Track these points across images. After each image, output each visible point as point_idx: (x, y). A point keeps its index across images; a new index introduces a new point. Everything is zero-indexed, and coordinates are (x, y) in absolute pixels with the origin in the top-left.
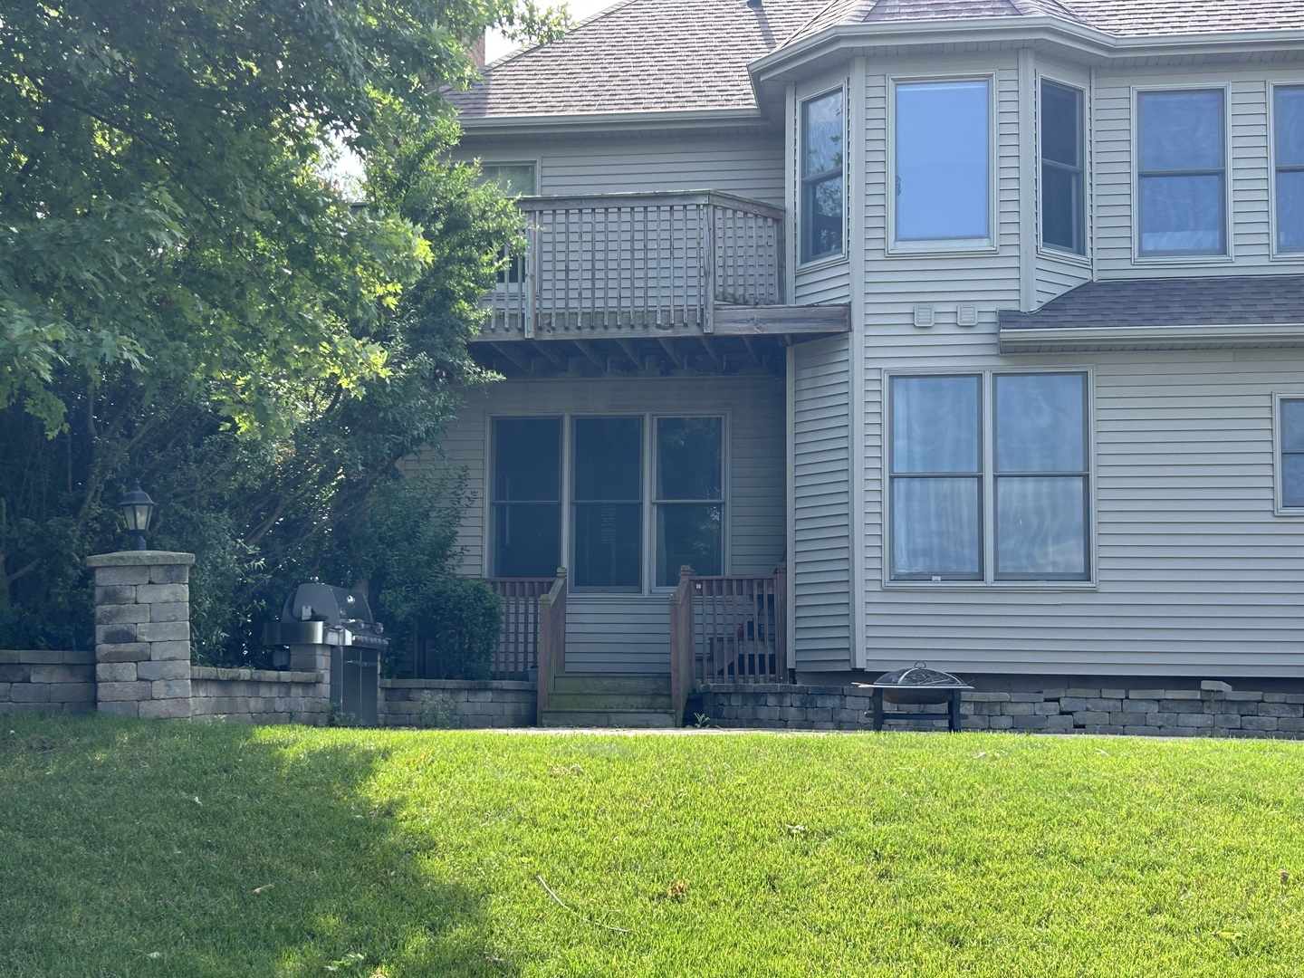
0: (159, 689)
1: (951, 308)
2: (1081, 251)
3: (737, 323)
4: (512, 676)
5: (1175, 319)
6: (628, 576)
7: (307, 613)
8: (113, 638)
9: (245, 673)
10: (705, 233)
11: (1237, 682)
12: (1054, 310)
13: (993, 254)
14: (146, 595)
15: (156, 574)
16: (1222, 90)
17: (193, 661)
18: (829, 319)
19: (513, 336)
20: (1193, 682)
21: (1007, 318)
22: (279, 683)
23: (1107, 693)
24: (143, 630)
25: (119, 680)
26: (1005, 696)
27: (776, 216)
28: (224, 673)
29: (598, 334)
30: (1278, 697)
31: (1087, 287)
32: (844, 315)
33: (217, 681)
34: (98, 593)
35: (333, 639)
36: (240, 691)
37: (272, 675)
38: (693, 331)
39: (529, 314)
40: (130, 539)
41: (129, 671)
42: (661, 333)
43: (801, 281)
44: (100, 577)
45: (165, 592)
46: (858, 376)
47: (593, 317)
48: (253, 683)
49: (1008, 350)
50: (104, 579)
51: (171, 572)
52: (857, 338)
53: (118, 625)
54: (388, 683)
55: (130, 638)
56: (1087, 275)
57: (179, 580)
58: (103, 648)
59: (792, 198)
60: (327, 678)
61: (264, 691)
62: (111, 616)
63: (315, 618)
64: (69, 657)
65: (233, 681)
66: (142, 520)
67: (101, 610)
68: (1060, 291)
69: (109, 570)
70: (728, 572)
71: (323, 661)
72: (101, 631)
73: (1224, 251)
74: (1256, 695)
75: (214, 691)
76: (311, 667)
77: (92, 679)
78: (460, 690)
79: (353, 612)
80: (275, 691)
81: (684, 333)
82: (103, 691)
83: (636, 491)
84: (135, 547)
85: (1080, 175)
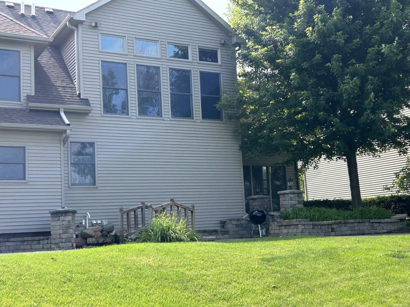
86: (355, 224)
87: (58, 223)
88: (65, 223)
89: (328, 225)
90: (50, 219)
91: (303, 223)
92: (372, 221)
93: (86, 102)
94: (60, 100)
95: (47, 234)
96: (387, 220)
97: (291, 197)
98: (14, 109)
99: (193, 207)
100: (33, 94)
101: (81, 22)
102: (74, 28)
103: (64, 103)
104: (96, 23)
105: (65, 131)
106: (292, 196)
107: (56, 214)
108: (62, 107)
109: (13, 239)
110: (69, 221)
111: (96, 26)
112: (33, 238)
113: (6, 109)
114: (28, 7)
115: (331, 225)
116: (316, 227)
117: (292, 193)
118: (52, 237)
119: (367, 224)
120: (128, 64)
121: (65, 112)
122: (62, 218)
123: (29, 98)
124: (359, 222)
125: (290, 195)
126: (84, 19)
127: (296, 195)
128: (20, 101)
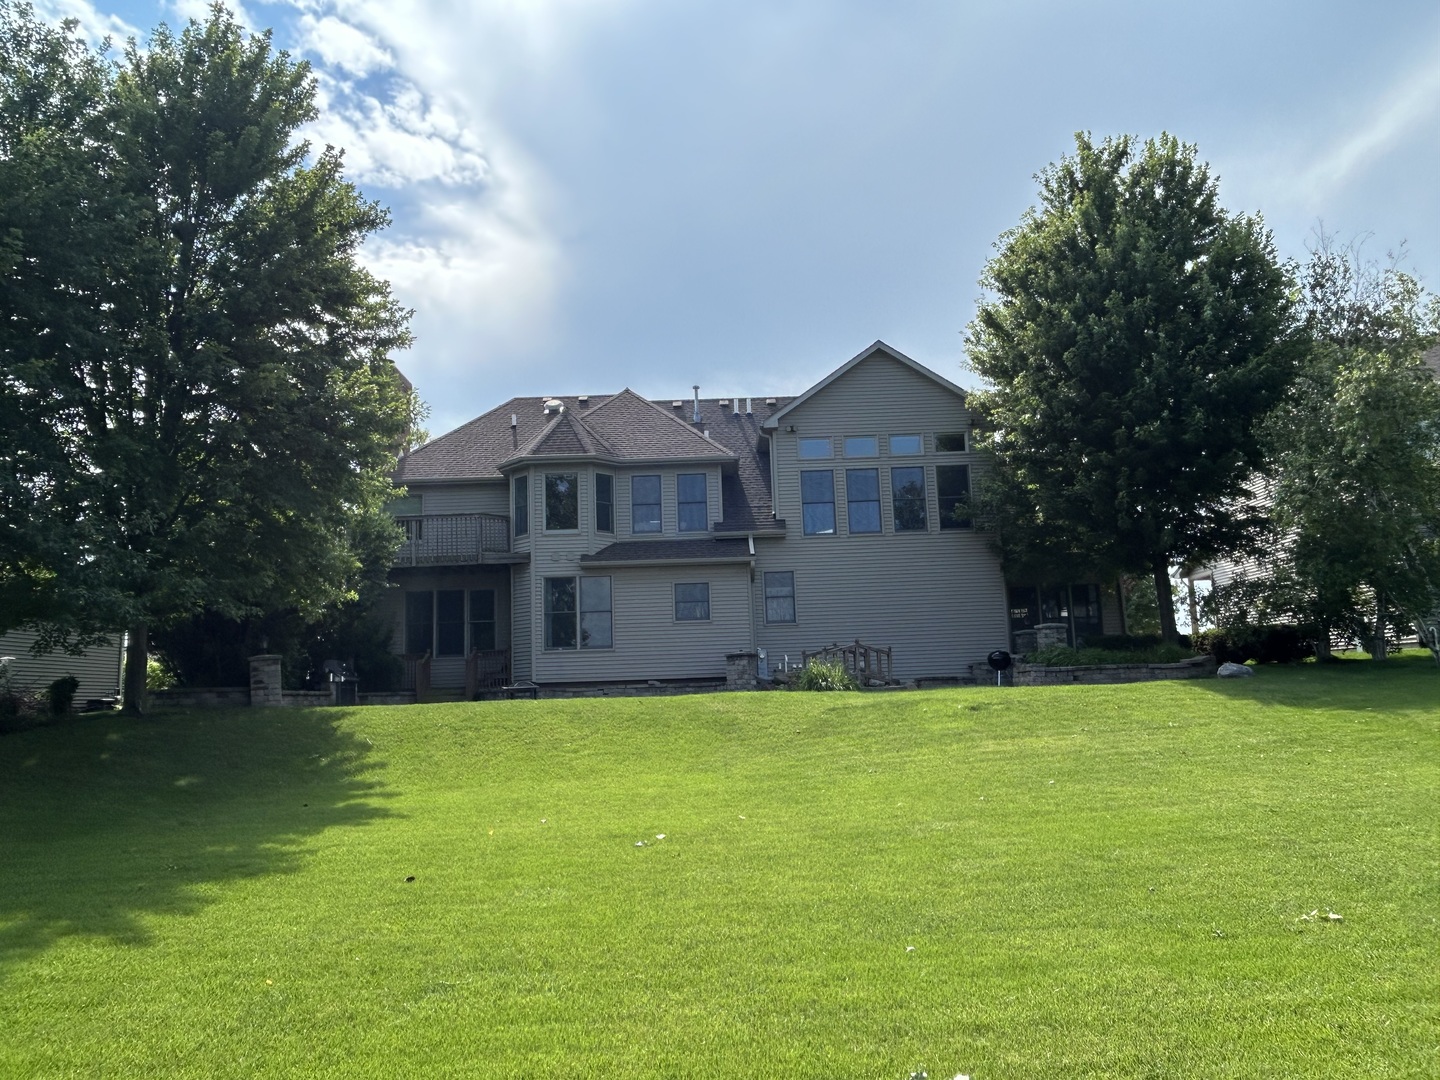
0: (271, 698)
1: (565, 554)
2: (613, 532)
3: (491, 559)
4: (407, 690)
5: (639, 558)
6: (458, 650)
7: (327, 670)
8: (257, 682)
9: (302, 692)
10: (478, 529)
11: (662, 681)
12: (600, 555)
13: (579, 535)
14: (267, 669)
15: (269, 662)
16: (660, 476)
17: (283, 688)
18: (524, 558)
19: (408, 565)
20: (646, 681)
21: (584, 557)
22: (315, 695)
23: (619, 686)
24: (265, 680)
25: (258, 696)
26: (583, 689)
27: (507, 519)
28: (294, 692)
29: (440, 564)
30: (671, 685)
31: (615, 545)
32: (528, 556)
33: (291, 695)
34: (251, 669)
35: (337, 679)
36: (300, 698)
37: (312, 693)
38: (474, 563)
39: (413, 557)
40: (260, 651)
41: (261, 692)
42: (463, 563)
43: (517, 543)
44: (252, 664)
45: (273, 668)
46: (533, 578)
47: (437, 559)
48: (305, 695)
49: (584, 568)
50: (254, 664)
51: (275, 662)
52: (532, 565)
53: (257, 679)
54: (360, 694)
55: (261, 682)
56: (615, 541)
57: (277, 664)
58: (253, 686)
59: (512, 514)
60: (334, 693)
61: (309, 698)
62: (255, 676)
63: (330, 672)
64: (241, 689)
65: (298, 695)
66: (265, 645)
67: (252, 674)
68: (603, 547)
69: (254, 662)
70: (497, 648)
71: (333, 688)
72: (252, 680)
73: (661, 532)
74: (665, 685)
75: (290, 698)
76: (328, 689)
77: (249, 696)
78: (387, 696)
79: (344, 669)
80: (314, 698)
81: (471, 563)
82: (253, 699)
83: (462, 618)
84: (263, 653)
85: (612, 505)
86: (1121, 671)
87: (734, 667)
88: (740, 668)
89: (1068, 671)
90: (725, 663)
91: (1035, 669)
92: (1151, 666)
93: (781, 523)
94: (752, 525)
95: (724, 679)
96: (1173, 665)
97: (1046, 634)
98: (701, 540)
99: (890, 649)
100: (721, 521)
101: (775, 429)
102: (767, 436)
103: (752, 529)
104: (792, 427)
105: (749, 563)
106: (1048, 631)
107: (731, 658)
108: (750, 534)
109: (691, 685)
110: (744, 666)
111: (792, 431)
112: (709, 684)
113: (691, 541)
114: (742, 401)
115: (1073, 671)
116: (1049, 675)
117: (1047, 628)
118: (728, 682)
119: (1144, 670)
120: (834, 472)
121: (754, 539)
122: (737, 662)
123: (718, 526)
124: (1128, 668)
125: (1044, 631)
126: (776, 425)
127: (1055, 630)
128: (707, 529)
